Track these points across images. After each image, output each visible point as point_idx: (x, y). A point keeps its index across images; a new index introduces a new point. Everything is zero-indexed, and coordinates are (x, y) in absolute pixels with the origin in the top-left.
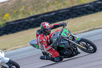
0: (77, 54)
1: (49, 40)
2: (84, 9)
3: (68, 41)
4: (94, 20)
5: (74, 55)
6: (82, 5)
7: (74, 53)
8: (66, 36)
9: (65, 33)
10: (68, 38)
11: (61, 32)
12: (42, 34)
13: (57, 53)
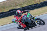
0: (35, 26)
1: (21, 19)
3: (30, 19)
5: (34, 26)
10: (30, 18)
11: (27, 15)
12: (17, 16)
13: (25, 25)
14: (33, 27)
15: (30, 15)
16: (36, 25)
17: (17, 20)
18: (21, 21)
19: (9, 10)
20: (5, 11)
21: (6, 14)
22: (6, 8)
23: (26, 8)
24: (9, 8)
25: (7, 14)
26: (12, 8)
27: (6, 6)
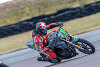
1: (45, 41)
2: (10, 30)
3: (65, 41)
4: (20, 40)
5: (72, 56)
6: (8, 26)
7: (72, 54)
8: (63, 36)
9: (62, 33)
10: (65, 38)
11: (58, 32)
12: (38, 35)
13: (54, 54)
14: (70, 57)
15: (64, 33)
16: (76, 54)
17: (38, 42)
18: (45, 45)
19: (56, 12)
20: (47, 13)
21: (49, 18)
22: (51, 6)
23: (93, 6)
24: (57, 7)
25: (52, 19)
26: (63, 5)
27: (50, 3)
